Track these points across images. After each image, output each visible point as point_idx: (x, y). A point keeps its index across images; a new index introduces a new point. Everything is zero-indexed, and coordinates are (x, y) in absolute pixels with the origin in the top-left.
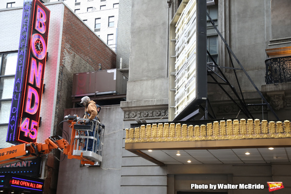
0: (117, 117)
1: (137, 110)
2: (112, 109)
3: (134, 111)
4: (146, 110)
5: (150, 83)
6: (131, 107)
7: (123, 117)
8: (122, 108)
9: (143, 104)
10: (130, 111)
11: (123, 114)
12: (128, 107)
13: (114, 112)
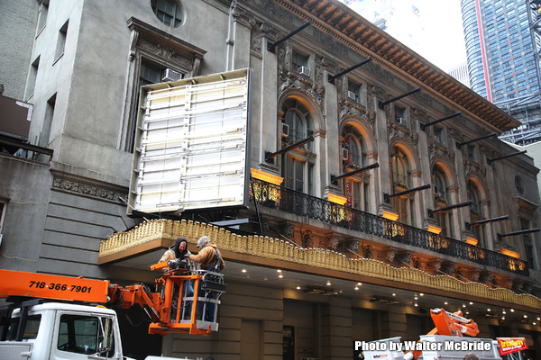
0: (40, 181)
1: (75, 181)
2: (33, 167)
3: (70, 180)
4: (87, 184)
5: (96, 148)
6: (67, 174)
7: (50, 184)
8: (51, 170)
9: (86, 174)
10: (63, 179)
11: (51, 179)
12: (64, 173)
13: (36, 172)
